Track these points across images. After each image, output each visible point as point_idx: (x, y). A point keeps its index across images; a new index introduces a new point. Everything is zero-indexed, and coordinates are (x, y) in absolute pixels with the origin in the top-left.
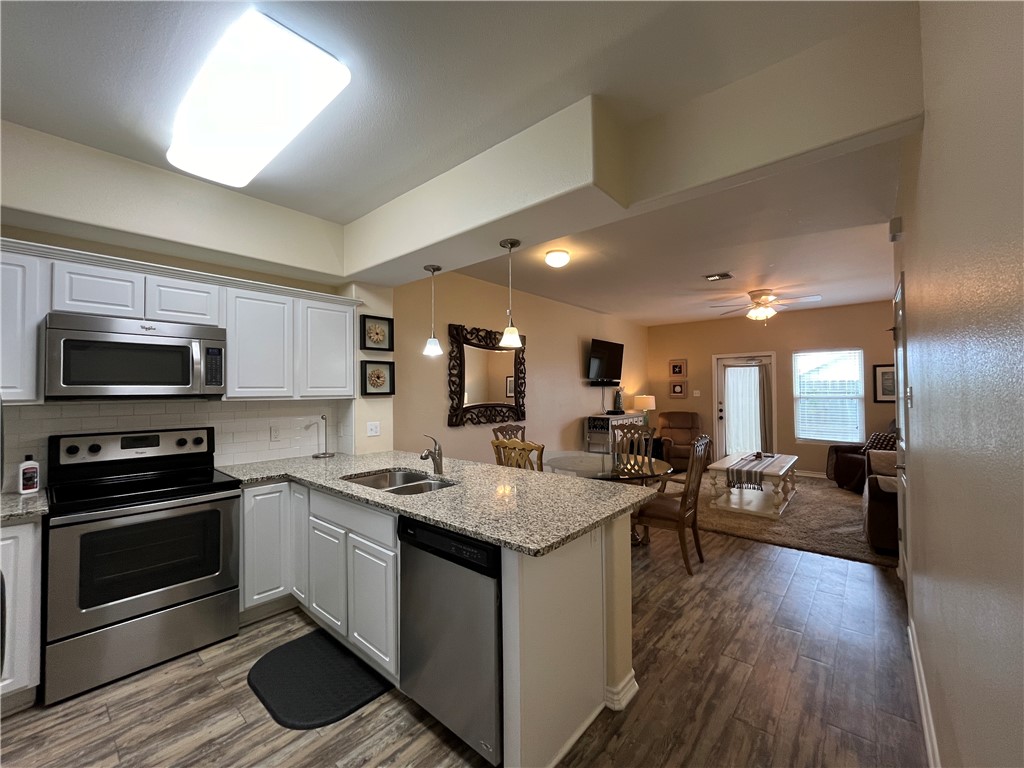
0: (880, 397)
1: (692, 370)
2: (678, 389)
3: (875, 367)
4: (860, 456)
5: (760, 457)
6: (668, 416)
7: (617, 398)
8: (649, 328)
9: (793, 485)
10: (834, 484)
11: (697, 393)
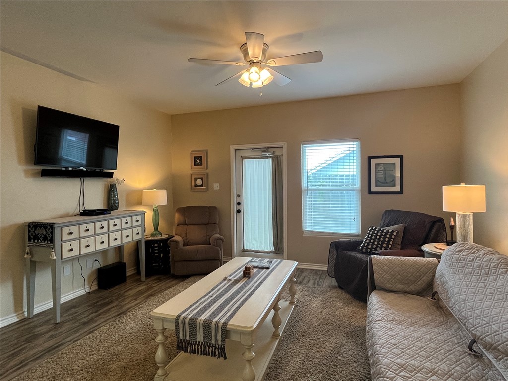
0: (374, 189)
1: (213, 160)
2: (199, 182)
3: (370, 158)
4: (358, 255)
6: (186, 211)
8: (172, 116)
10: (334, 282)
11: (216, 186)
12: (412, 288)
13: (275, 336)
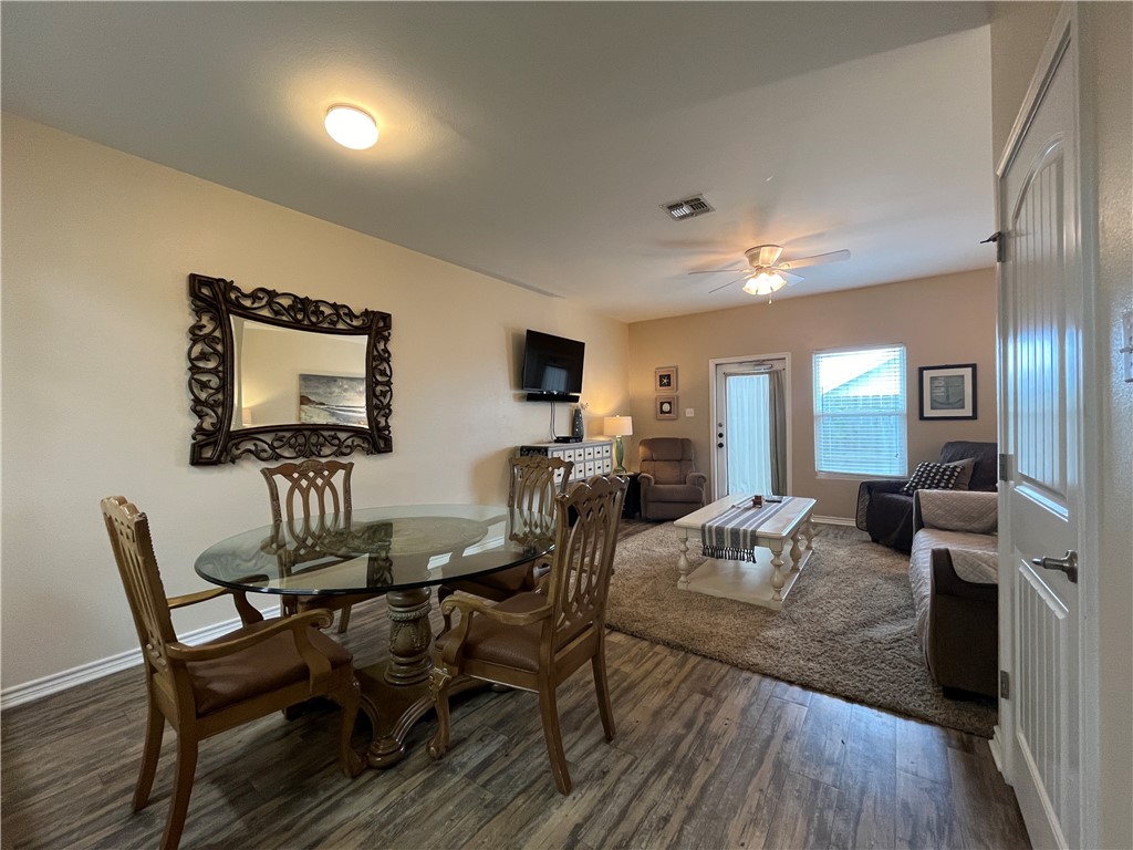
0: (928, 412)
1: (684, 380)
2: (666, 407)
3: (921, 370)
4: (903, 498)
5: (760, 503)
6: (652, 444)
7: (576, 418)
8: (630, 324)
9: (810, 541)
10: (866, 536)
11: (690, 412)
12: (975, 526)
13: (795, 569)
